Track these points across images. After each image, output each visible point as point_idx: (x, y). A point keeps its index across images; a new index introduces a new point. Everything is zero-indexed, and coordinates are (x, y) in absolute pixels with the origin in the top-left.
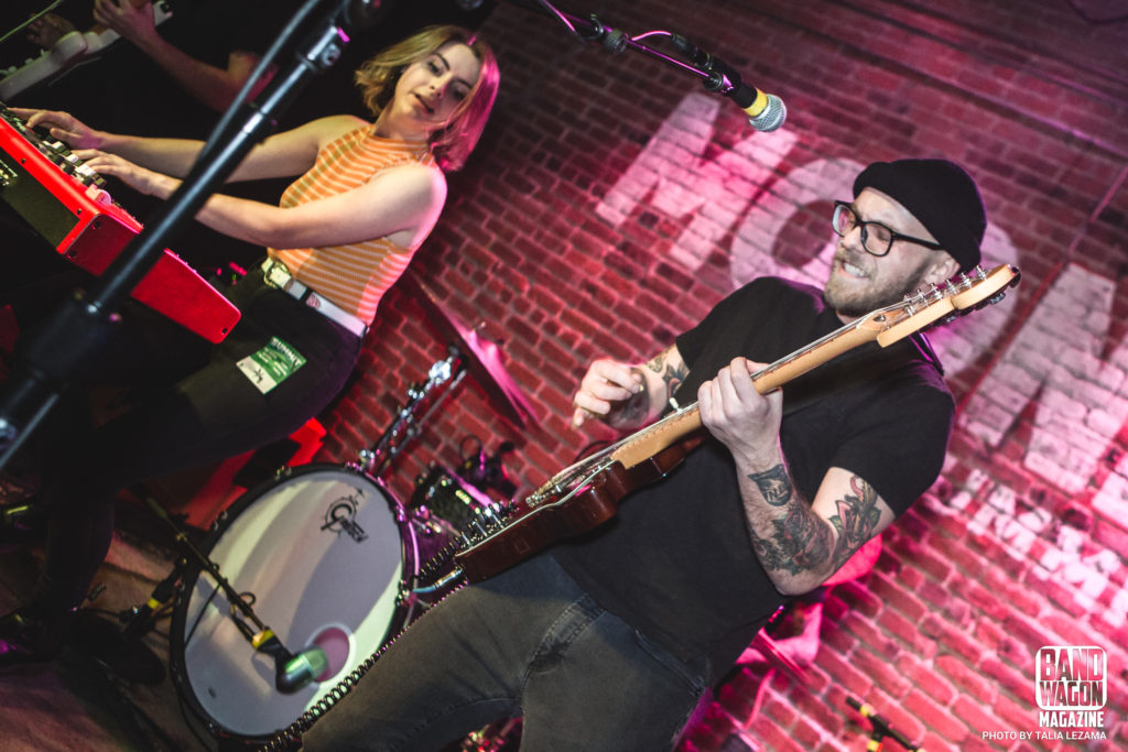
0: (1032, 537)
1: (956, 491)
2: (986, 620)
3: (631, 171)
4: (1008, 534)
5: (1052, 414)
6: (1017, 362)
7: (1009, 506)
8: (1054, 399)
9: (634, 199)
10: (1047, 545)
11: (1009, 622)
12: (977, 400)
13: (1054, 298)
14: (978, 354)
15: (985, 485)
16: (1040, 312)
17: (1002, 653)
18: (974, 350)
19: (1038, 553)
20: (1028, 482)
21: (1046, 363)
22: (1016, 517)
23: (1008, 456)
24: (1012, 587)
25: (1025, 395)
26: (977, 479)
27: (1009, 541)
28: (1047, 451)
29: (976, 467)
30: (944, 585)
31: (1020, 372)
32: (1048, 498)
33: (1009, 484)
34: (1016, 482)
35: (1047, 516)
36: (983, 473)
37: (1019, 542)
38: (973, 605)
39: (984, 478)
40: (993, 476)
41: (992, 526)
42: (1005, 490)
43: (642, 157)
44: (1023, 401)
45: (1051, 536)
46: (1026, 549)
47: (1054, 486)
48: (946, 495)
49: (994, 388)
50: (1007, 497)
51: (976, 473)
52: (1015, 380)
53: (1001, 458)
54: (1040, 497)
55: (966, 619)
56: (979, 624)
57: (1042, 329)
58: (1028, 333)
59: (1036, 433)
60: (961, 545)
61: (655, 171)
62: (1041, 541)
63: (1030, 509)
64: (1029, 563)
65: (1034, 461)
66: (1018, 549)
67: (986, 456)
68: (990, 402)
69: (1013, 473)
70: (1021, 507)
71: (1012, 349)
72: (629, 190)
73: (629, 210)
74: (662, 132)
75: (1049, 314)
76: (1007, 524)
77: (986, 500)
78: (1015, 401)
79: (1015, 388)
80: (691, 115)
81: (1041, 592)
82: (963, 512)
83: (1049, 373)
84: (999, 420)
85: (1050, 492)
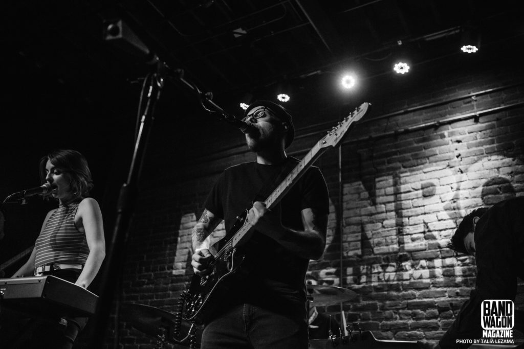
0: (394, 273)
1: (359, 278)
2: (401, 311)
3: (177, 254)
4: (386, 278)
5: (372, 232)
6: (349, 224)
7: (380, 270)
8: (369, 227)
9: (185, 262)
10: (401, 273)
11: (409, 306)
12: (346, 245)
13: (346, 198)
14: (334, 231)
15: (367, 268)
16: (345, 205)
17: (414, 317)
18: (333, 231)
19: (400, 277)
20: (380, 258)
21: (358, 218)
22: (385, 272)
23: (367, 255)
24: (401, 294)
25: (359, 232)
26: (363, 269)
27: (388, 280)
28: (379, 244)
29: (360, 265)
30: (379, 310)
31: (352, 226)
32: (390, 258)
33: (375, 263)
34: (376, 261)
35: (394, 264)
36: (364, 265)
37: (392, 278)
38: (393, 309)
39: (366, 267)
40: (367, 265)
41: (379, 280)
42: (375, 266)
43: (178, 246)
44: (360, 234)
45: (400, 269)
46: (396, 279)
47: (389, 253)
48: (357, 281)
49: (347, 237)
50: (377, 268)
51: (362, 267)
52: (352, 231)
53: (366, 257)
54: (387, 260)
55: (394, 316)
56: (399, 314)
57: (349, 209)
58: (346, 214)
59: (371, 241)
60: (374, 293)
61: (186, 248)
62: (398, 273)
63: (387, 266)
64: (400, 283)
65: (377, 250)
66: (393, 281)
67: (360, 260)
68: (349, 242)
69: (373, 258)
70: (384, 267)
71: (344, 221)
72: (180, 260)
73: (185, 266)
74: (180, 234)
75: (348, 204)
76: (384, 275)
77: (371, 273)
78: (357, 236)
79: (354, 232)
80: (188, 222)
81: (411, 289)
82: (366, 282)
83: (361, 221)
84: (356, 246)
85: (389, 256)
